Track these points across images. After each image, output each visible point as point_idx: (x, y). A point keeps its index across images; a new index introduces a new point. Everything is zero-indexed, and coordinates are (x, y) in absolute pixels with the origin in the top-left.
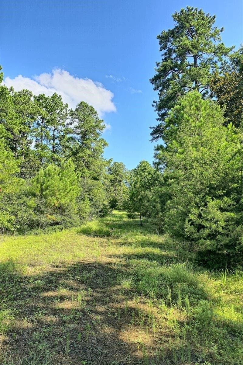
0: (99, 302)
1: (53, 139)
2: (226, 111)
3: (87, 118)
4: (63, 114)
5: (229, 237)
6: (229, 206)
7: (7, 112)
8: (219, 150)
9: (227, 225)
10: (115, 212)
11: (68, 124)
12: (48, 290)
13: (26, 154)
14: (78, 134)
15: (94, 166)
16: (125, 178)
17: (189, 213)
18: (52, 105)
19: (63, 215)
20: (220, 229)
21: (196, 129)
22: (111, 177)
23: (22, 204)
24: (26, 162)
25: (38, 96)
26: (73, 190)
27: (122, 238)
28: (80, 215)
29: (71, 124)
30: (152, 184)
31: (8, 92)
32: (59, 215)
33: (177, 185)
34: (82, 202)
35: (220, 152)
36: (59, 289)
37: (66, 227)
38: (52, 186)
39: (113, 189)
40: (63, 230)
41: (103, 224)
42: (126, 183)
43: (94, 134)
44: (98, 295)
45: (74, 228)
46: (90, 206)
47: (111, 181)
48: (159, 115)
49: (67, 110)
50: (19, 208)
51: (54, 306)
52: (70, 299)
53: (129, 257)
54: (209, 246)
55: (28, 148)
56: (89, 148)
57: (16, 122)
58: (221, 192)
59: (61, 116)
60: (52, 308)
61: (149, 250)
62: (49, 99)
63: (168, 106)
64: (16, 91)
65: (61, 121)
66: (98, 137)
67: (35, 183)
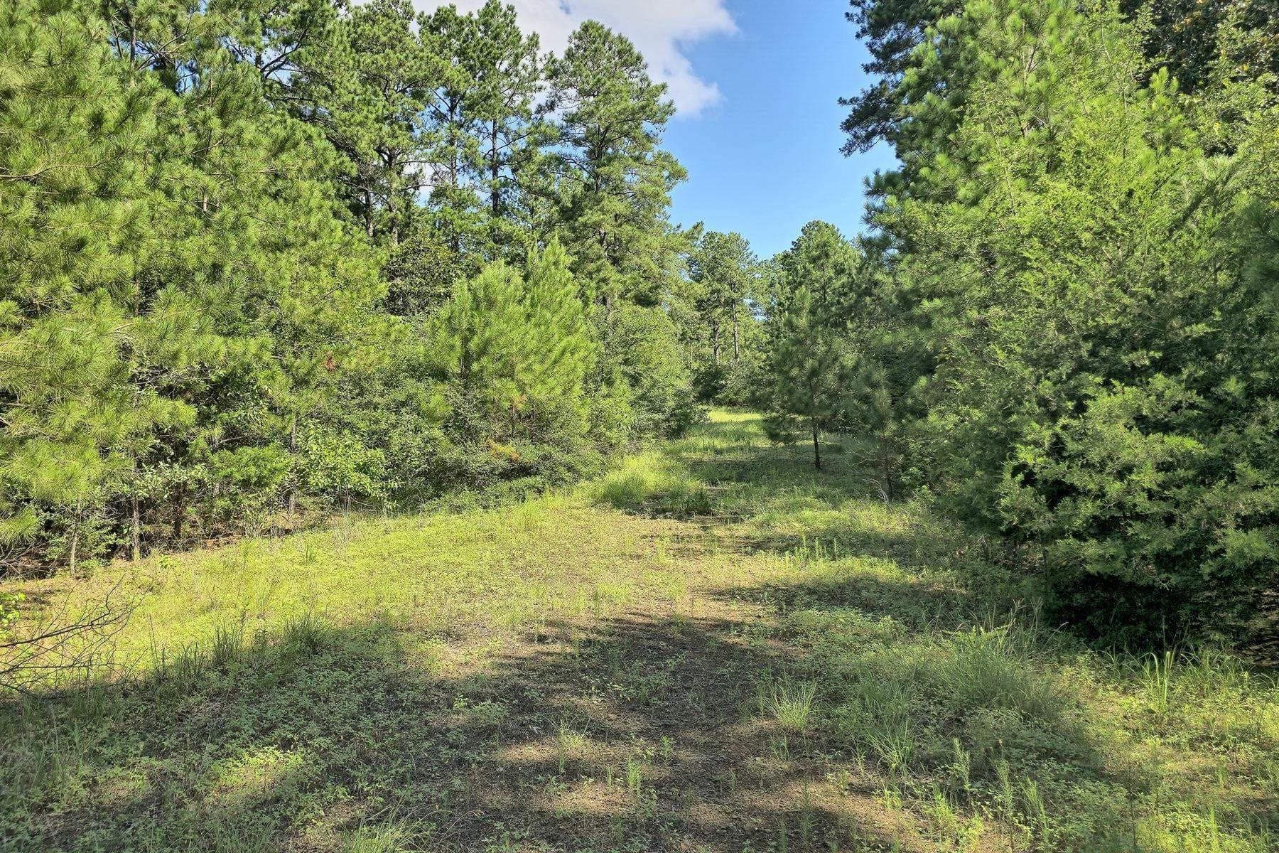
0: (701, 787)
1: (491, 168)
2: (1150, 32)
3: (608, 84)
4: (523, 72)
5: (1175, 527)
6: (1176, 408)
7: (333, 81)
8: (1130, 194)
9: (1164, 486)
10: (718, 415)
11: (540, 109)
12: (520, 739)
13: (404, 227)
14: (577, 142)
15: (637, 253)
16: (747, 290)
17: (1013, 440)
18: (482, 43)
19: (542, 441)
20: (1141, 500)
21: (1029, 103)
22: (700, 289)
23: (403, 406)
24: (406, 253)
25: (433, 16)
26: (572, 354)
27: (753, 520)
28: (598, 437)
29: (551, 107)
30: (850, 309)
31: (332, 11)
32: (528, 442)
33: (955, 319)
34: (604, 390)
35: (1134, 203)
36: (557, 735)
37: (556, 481)
38: (502, 341)
39: (706, 331)
40: (547, 494)
41: (680, 464)
42: (753, 305)
43: (634, 138)
44: (695, 758)
45: (583, 483)
46: (633, 404)
47: (700, 305)
48: (873, 51)
49: (537, 58)
50: (393, 417)
51: (546, 805)
52: (598, 775)
53: (786, 596)
54: (1097, 561)
55: (408, 206)
56: (617, 191)
57: (366, 117)
58: (1142, 358)
59: (517, 80)
60: (541, 813)
61: (856, 566)
62: (471, 22)
63: (908, 15)
64: (358, 5)
65: (518, 99)
66: (651, 149)
67: (442, 334)
